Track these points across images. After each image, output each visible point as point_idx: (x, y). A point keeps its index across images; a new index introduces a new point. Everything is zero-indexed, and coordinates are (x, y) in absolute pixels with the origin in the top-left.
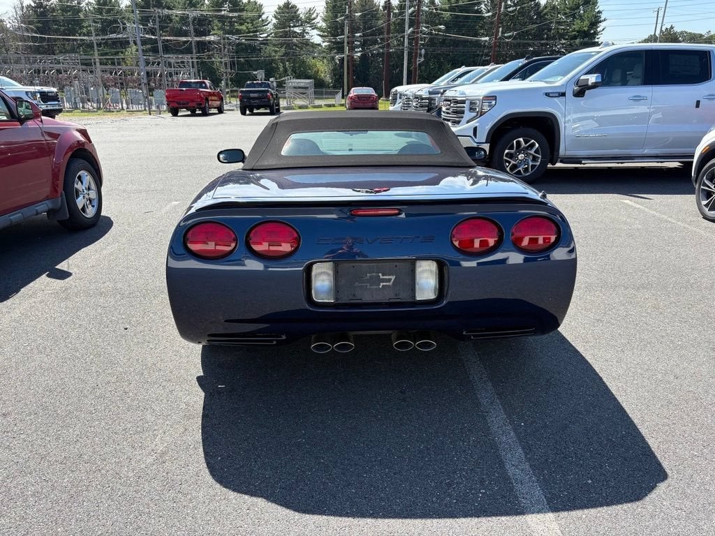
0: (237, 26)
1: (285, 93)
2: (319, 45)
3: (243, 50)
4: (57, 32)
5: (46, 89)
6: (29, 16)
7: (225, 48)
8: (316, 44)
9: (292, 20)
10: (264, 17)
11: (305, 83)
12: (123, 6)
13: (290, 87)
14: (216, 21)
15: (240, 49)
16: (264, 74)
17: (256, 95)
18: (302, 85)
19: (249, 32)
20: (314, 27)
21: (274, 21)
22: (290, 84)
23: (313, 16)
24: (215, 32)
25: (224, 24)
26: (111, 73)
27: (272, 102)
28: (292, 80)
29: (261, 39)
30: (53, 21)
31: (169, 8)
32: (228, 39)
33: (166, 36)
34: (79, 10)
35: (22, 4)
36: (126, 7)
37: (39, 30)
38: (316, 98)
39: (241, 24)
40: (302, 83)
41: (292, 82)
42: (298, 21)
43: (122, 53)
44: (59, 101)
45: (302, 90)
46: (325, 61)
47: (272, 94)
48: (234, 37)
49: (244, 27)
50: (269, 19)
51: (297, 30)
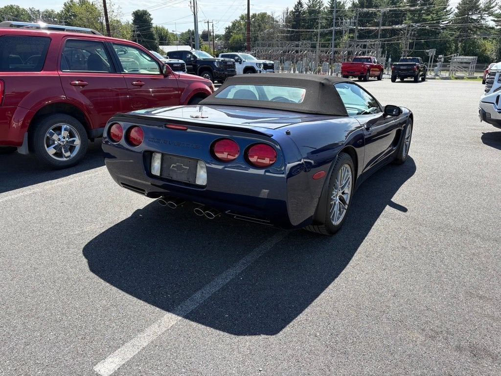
0: (424, 16)
1: (449, 67)
2: (493, 28)
3: (425, 34)
4: (303, 27)
5: (268, 62)
6: (290, 18)
7: (408, 33)
8: (490, 28)
9: (470, 10)
10: (448, 9)
11: (469, 59)
12: (347, 8)
13: (455, 62)
14: (409, 14)
15: (422, 33)
16: (435, 52)
17: (405, 68)
18: (465, 61)
19: (433, 20)
20: (491, 14)
21: (457, 11)
22: (455, 60)
23: (492, 6)
24: (406, 22)
25: (414, 16)
26: (326, 52)
27: (416, 73)
28: (458, 57)
29: (442, 25)
30: (303, 20)
31: (376, 7)
32: (412, 26)
33: (370, 26)
34: (319, 12)
35: (287, 10)
36: (349, 8)
37: (293, 27)
38: (476, 71)
39: (428, 15)
40: (466, 59)
41: (457, 59)
42: (476, 10)
43: (339, 39)
44: (273, 69)
45: (464, 65)
46: (494, 41)
47: (418, 67)
48: (418, 24)
49: (429, 17)
50: (452, 10)
51: (475, 17)
